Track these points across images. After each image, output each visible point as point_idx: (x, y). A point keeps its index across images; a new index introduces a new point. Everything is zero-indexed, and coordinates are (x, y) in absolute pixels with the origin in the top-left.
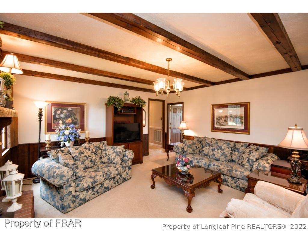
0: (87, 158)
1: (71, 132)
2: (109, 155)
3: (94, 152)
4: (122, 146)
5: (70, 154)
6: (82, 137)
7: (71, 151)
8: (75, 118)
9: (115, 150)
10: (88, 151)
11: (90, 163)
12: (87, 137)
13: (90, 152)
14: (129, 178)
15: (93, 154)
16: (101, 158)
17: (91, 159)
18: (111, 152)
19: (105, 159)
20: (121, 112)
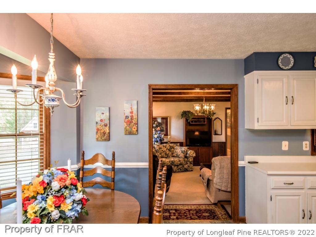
0: (163, 152)
1: (158, 136)
2: (177, 152)
3: (168, 149)
4: (187, 147)
5: (155, 148)
6: (166, 140)
7: (155, 147)
8: (162, 127)
9: (182, 149)
10: (164, 148)
11: (165, 155)
12: (169, 140)
13: (166, 149)
14: (190, 170)
15: (167, 150)
16: (172, 154)
17: (166, 153)
18: (179, 151)
19: (175, 155)
20: (193, 122)
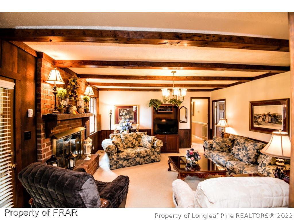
0: (130, 141)
1: (127, 124)
2: (144, 141)
3: (135, 139)
4: (154, 136)
5: (121, 138)
6: (134, 128)
7: (121, 136)
8: (131, 115)
9: (149, 139)
10: (131, 137)
11: (131, 145)
12: (137, 128)
13: (132, 138)
14: (158, 160)
15: (134, 139)
16: (139, 143)
17: (132, 143)
18: (146, 140)
19: (142, 144)
20: (160, 111)
